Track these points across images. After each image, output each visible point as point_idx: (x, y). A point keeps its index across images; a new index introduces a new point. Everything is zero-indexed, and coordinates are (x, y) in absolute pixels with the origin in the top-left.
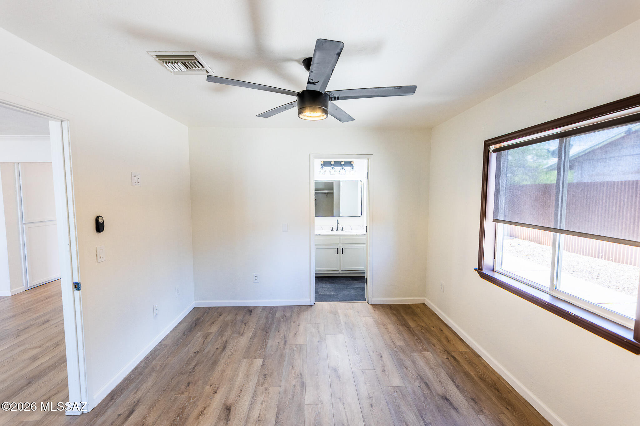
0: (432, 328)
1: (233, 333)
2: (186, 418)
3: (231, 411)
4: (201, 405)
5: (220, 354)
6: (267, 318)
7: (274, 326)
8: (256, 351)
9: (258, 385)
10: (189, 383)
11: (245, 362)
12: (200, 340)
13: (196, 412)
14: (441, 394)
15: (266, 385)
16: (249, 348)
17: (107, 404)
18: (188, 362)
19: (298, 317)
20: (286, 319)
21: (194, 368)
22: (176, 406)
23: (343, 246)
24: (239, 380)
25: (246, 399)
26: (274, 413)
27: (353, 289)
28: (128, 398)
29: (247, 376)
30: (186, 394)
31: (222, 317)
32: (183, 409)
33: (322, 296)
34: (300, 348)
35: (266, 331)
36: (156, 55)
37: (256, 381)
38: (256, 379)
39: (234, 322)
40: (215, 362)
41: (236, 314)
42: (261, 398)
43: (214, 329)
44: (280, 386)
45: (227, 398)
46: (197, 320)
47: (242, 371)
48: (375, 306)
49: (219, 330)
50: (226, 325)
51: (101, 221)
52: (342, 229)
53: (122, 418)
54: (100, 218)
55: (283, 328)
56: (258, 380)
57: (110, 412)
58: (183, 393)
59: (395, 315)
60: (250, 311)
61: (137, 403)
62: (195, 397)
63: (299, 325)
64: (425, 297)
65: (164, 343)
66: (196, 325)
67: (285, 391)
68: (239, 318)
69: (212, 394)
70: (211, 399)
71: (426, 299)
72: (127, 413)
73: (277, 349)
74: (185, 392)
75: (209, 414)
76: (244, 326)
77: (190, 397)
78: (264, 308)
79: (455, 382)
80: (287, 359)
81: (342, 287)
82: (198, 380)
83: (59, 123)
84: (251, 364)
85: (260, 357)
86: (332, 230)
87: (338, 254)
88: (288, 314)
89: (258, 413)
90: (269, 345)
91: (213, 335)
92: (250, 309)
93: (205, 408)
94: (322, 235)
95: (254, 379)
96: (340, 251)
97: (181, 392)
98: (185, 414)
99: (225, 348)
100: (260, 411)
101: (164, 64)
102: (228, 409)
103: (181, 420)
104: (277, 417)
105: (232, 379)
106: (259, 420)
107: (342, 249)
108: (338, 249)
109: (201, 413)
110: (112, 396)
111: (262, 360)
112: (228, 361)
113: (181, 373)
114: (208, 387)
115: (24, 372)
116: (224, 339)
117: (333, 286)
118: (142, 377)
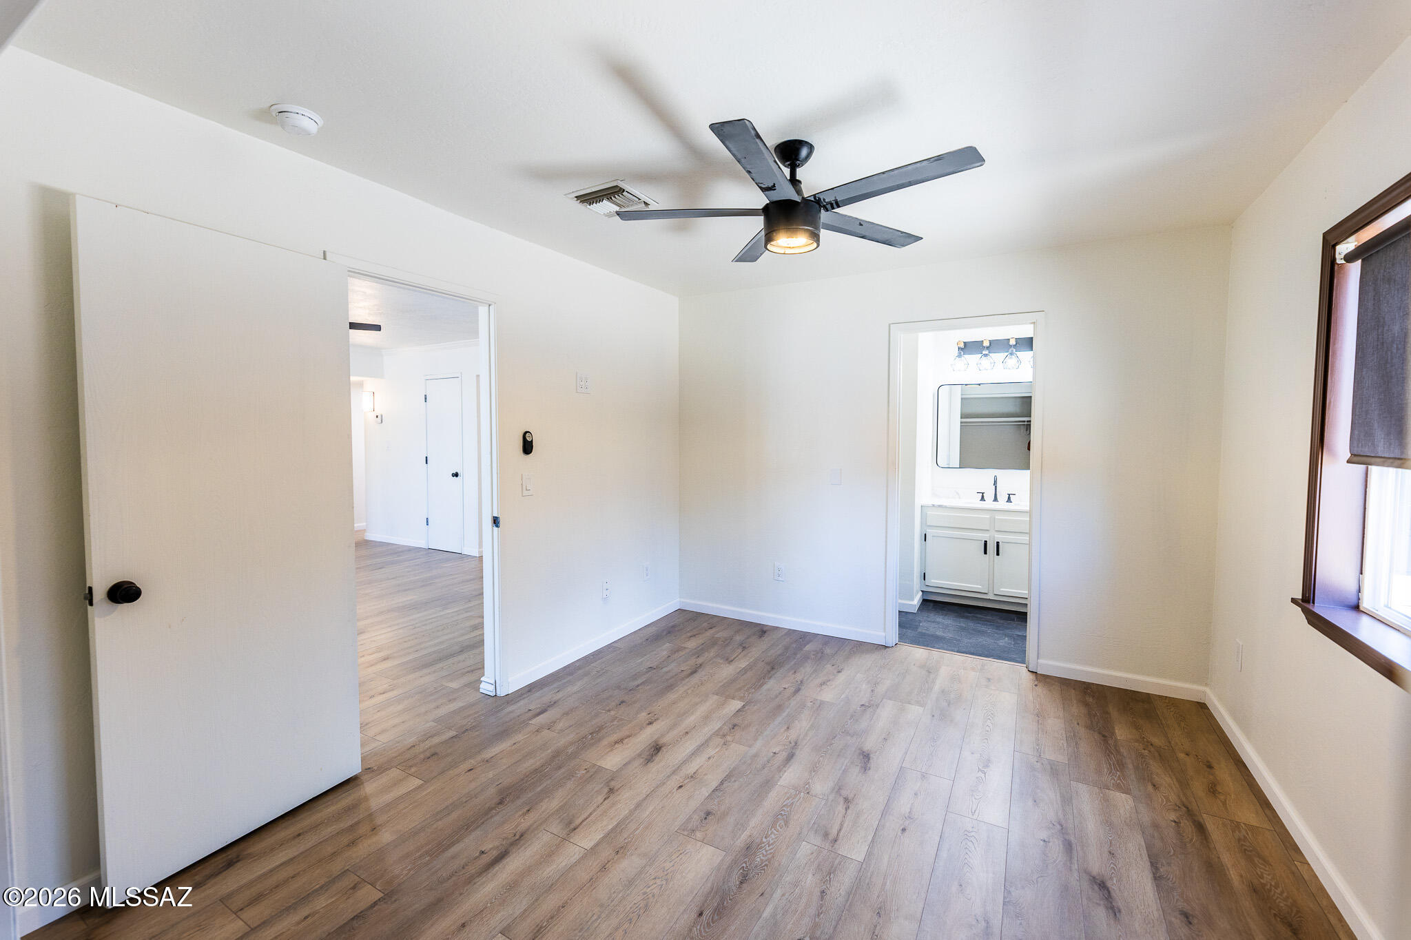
0: (1182, 756)
1: (717, 656)
2: (600, 740)
3: (660, 754)
4: (624, 731)
5: (683, 679)
6: (787, 648)
7: (793, 663)
8: (740, 689)
9: (716, 733)
10: (623, 702)
11: (714, 699)
12: (665, 653)
13: (615, 737)
14: (1095, 873)
15: (729, 738)
16: (733, 681)
17: (522, 694)
18: (635, 677)
19: (848, 658)
20: (820, 657)
21: (638, 686)
22: (594, 722)
23: (999, 537)
24: (691, 720)
25: (689, 746)
26: (721, 777)
27: (1010, 637)
28: (547, 695)
29: (706, 718)
30: (612, 713)
31: (712, 631)
32: (601, 728)
33: (923, 635)
34: (819, 706)
35: (773, 667)
36: (576, 197)
37: (717, 728)
38: (719, 725)
39: (727, 642)
40: (670, 687)
41: (737, 632)
42: (711, 751)
43: (692, 644)
44: (750, 746)
45: (662, 736)
46: (674, 626)
47: (702, 710)
48: (1041, 678)
49: (698, 647)
50: (714, 642)
51: (529, 439)
52: (1009, 500)
53: (530, 714)
54: (527, 434)
55: (808, 668)
56: (720, 729)
57: (522, 703)
58: (609, 711)
59: (1087, 705)
60: (762, 631)
61: (553, 704)
62: (621, 720)
63: (839, 672)
64: (1206, 685)
65: (616, 645)
66: (669, 633)
67: (756, 755)
68: (738, 638)
69: (645, 724)
70: (641, 729)
71: (1207, 690)
72: (538, 710)
73: (777, 697)
74: (612, 710)
75: (630, 745)
76: (740, 650)
77: (616, 717)
78: (791, 632)
79: (1157, 869)
80: (785, 714)
81: (984, 628)
82: (635, 702)
83: (487, 308)
84: (722, 705)
85: (741, 699)
86: (983, 499)
87: (985, 553)
88: (828, 651)
89: (696, 768)
90: (765, 687)
91: (687, 651)
92: (765, 629)
93: (629, 736)
94: (946, 507)
95: (715, 725)
96: (991, 548)
97: (608, 708)
98: (600, 735)
99: (694, 672)
100: (700, 767)
101: (588, 206)
102: (657, 748)
103: (592, 739)
104: (722, 783)
105: (683, 715)
106: (692, 777)
107: (998, 543)
108: (986, 541)
109: (621, 741)
110: (531, 688)
111: (743, 704)
112: (689, 691)
113: (619, 687)
114: (644, 714)
115: (461, 639)
116: (700, 660)
117: (963, 623)
118: (571, 677)
